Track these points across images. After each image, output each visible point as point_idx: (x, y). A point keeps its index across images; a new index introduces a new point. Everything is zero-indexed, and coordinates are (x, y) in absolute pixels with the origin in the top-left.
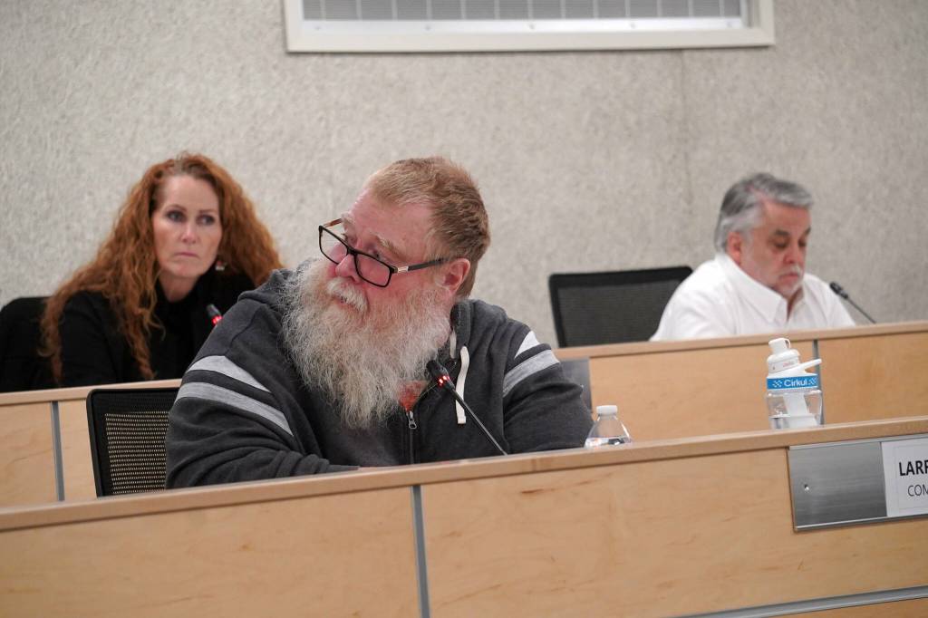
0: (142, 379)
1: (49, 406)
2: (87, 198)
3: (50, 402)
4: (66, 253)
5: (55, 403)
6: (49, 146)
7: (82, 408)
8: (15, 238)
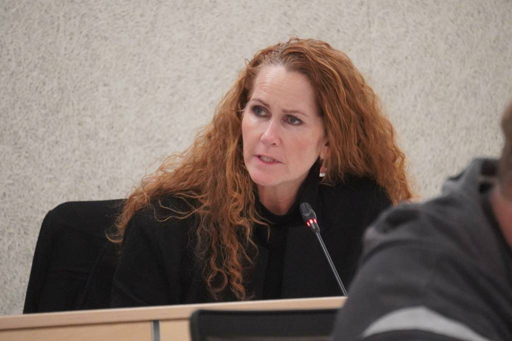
0: (235, 299)
1: (150, 326)
2: (101, 89)
3: (150, 321)
4: (77, 153)
5: (156, 322)
6: (62, 28)
7: (184, 329)
8: (21, 133)
